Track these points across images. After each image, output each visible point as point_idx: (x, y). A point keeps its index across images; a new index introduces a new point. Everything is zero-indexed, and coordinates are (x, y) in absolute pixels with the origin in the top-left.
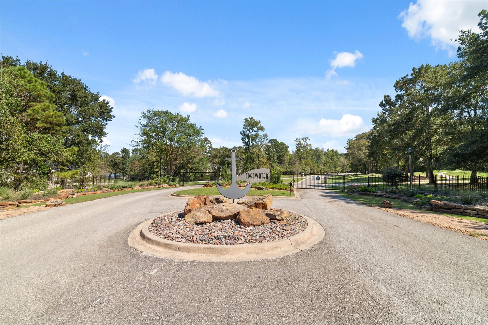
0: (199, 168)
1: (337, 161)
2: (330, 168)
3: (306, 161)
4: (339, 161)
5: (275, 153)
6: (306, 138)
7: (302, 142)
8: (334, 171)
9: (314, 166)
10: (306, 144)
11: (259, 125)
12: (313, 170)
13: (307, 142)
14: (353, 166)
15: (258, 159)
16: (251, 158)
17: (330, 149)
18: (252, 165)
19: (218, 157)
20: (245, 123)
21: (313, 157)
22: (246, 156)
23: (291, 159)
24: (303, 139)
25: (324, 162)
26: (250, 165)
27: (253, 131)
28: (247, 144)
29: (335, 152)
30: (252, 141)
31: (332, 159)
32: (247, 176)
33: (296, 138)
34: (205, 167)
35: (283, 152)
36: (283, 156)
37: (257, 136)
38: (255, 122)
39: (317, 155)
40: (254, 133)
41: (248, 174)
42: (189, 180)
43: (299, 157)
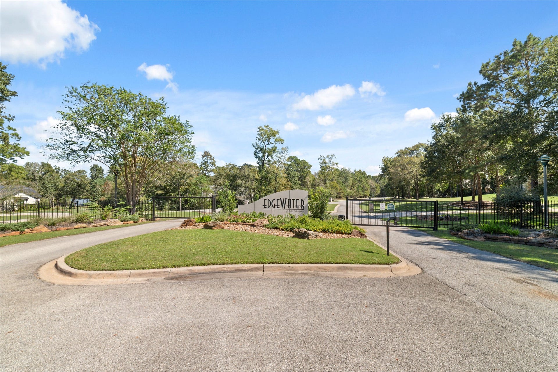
0: (197, 191)
1: (365, 184)
2: (358, 191)
3: (331, 183)
4: (367, 183)
5: (297, 172)
6: (332, 155)
7: (327, 160)
8: (362, 195)
9: (341, 190)
10: (331, 163)
11: (277, 136)
12: (340, 193)
13: (332, 160)
14: (389, 189)
15: (276, 179)
16: (266, 178)
17: (358, 170)
18: (267, 188)
19: (223, 176)
20: (259, 133)
21: (339, 178)
22: (260, 175)
23: (314, 180)
24: (328, 156)
25: (351, 184)
26: (265, 187)
27: (270, 143)
28: (262, 161)
29: (363, 173)
30: (267, 157)
31: (359, 181)
32: (266, 204)
33: (320, 156)
34: (205, 190)
35: (305, 171)
36: (305, 177)
37: (274, 150)
38: (272, 131)
39: (343, 176)
40: (270, 147)
41: (268, 200)
42: (181, 208)
43: (323, 179)
